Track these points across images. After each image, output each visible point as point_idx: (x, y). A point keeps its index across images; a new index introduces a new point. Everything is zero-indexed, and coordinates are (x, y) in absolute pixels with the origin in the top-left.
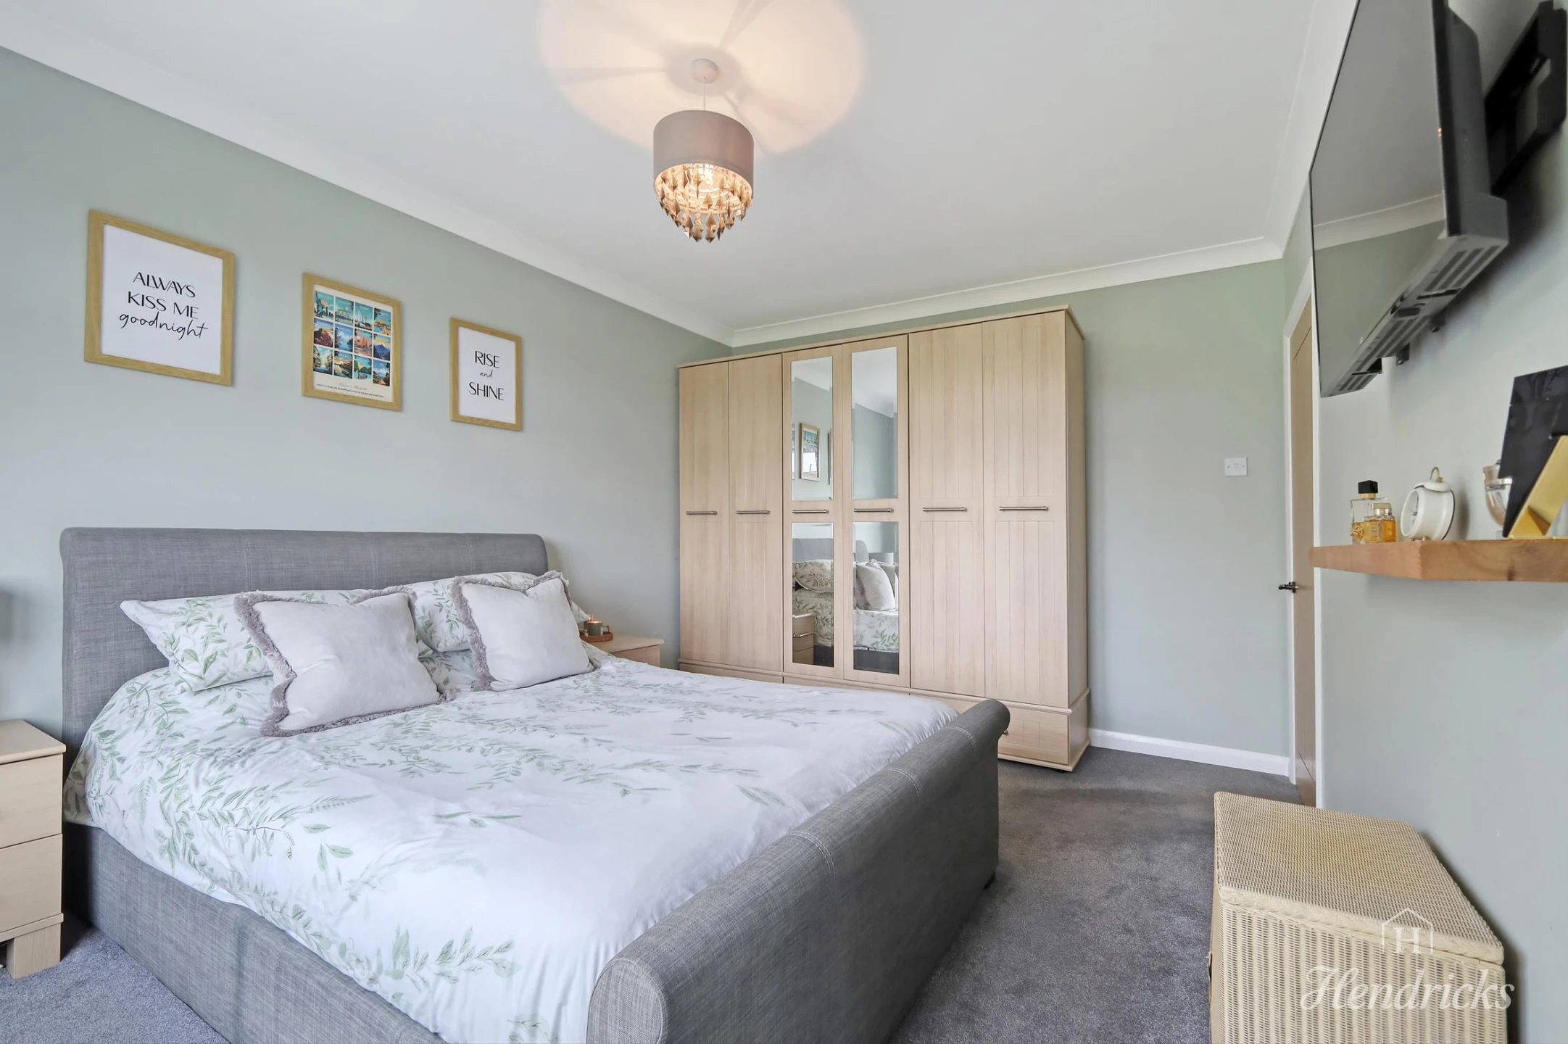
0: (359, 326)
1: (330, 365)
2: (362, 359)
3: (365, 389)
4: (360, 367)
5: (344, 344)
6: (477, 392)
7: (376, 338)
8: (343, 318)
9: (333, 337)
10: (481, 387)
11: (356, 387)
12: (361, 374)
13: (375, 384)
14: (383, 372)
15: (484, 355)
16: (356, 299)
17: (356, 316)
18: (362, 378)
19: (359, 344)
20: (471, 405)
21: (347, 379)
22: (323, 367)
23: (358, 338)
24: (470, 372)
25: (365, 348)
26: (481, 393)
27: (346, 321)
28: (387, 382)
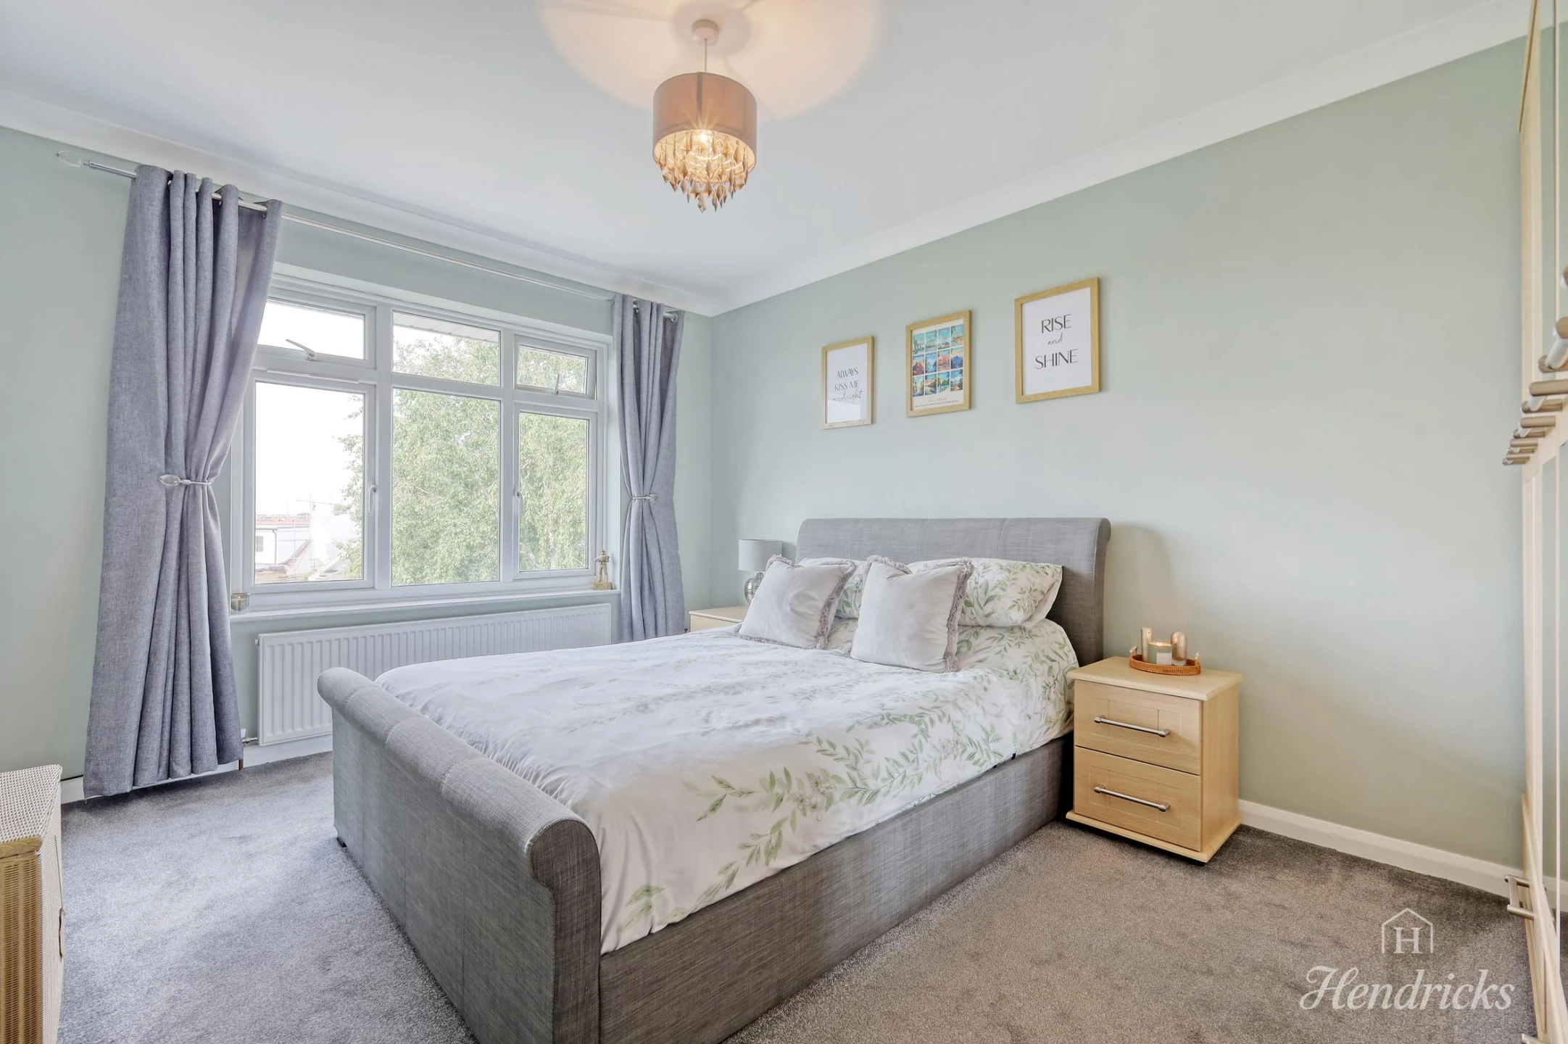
0: (940, 348)
1: (922, 389)
2: (942, 374)
3: (945, 399)
4: (941, 382)
5: (931, 368)
6: (1044, 365)
7: (953, 351)
8: (931, 347)
9: (924, 365)
10: (1049, 357)
11: (939, 399)
12: (943, 387)
13: (953, 392)
14: (957, 379)
15: (1051, 322)
16: (937, 327)
17: (939, 341)
18: (943, 390)
19: (941, 362)
20: (1037, 382)
21: (934, 395)
22: (919, 391)
23: (941, 358)
24: (1037, 343)
25: (944, 364)
26: (1049, 364)
27: (932, 348)
28: (960, 386)
